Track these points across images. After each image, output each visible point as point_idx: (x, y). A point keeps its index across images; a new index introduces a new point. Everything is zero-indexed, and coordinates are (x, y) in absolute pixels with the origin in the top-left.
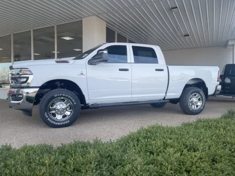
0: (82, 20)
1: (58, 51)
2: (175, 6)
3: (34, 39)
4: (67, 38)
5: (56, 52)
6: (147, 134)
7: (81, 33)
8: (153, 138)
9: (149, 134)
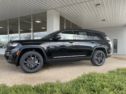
0: (46, 12)
1: (33, 29)
2: (99, 4)
3: (20, 22)
4: (38, 22)
5: (32, 29)
6: (89, 78)
7: (46, 19)
8: (93, 81)
9: (90, 78)
